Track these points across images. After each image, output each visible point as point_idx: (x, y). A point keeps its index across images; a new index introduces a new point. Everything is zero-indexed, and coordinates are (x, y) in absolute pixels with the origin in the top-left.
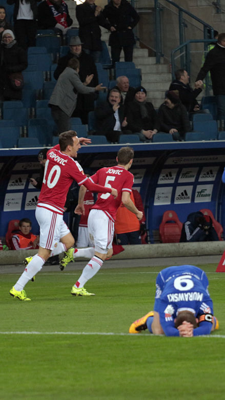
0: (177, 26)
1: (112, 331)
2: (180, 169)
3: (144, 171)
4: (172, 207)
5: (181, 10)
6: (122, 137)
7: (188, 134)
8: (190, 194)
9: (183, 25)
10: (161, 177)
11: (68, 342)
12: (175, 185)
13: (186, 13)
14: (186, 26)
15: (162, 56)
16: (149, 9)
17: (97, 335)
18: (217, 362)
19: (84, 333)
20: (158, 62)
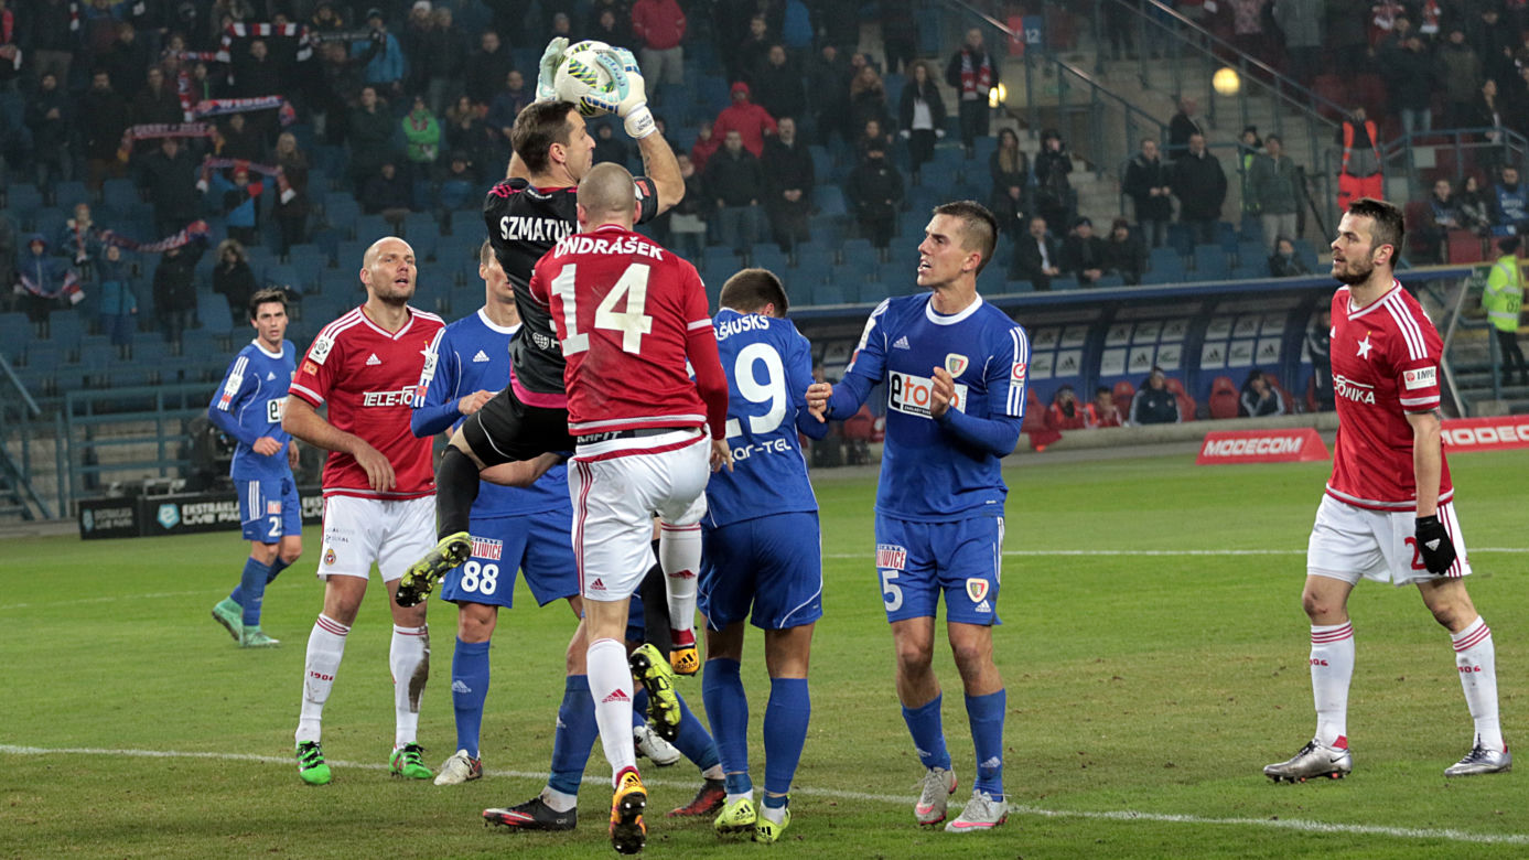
0: (1123, 132)
1: (1080, 549)
2: (1137, 325)
3: (1086, 328)
4: (1126, 377)
5: (1128, 107)
6: (1055, 283)
7: (1143, 277)
8: (1150, 358)
9: (1131, 127)
10: (1110, 335)
11: (1022, 565)
12: (1129, 347)
13: (1134, 109)
14: (1135, 127)
15: (1104, 169)
16: (1083, 106)
17: (1059, 555)
18: (1234, 587)
19: (1040, 552)
20: (1099, 178)
